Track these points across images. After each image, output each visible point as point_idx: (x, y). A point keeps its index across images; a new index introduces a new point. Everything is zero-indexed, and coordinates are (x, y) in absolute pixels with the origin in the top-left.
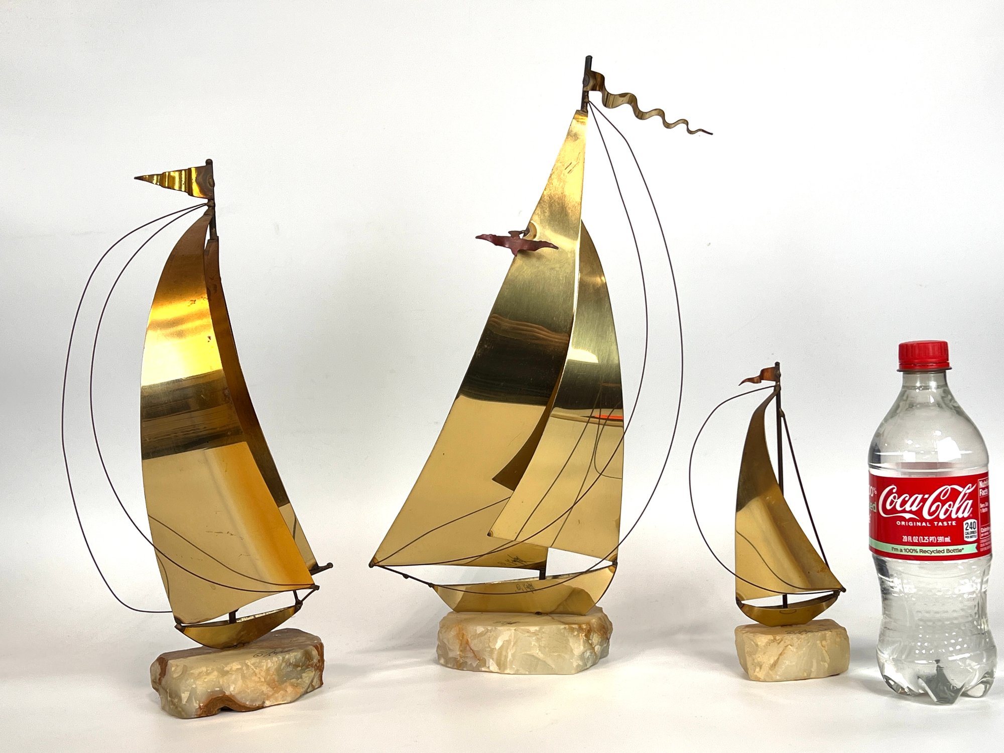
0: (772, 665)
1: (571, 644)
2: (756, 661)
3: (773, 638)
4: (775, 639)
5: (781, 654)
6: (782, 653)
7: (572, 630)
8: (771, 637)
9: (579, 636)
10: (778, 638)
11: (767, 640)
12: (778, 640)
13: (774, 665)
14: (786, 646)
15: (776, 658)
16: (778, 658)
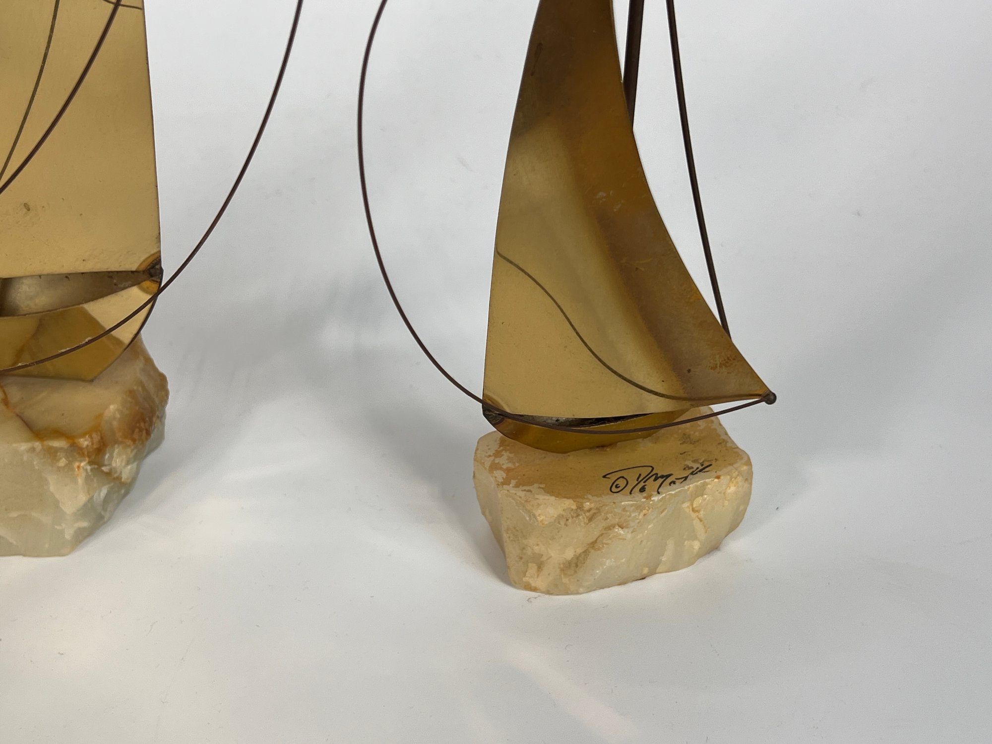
0: (570, 563)
1: (52, 488)
2: (529, 552)
3: (574, 507)
4: (580, 507)
5: (593, 545)
6: (595, 542)
7: (52, 453)
8: (570, 504)
9: (73, 469)
10: (587, 505)
11: (560, 511)
12: (589, 511)
13: (574, 565)
14: (610, 528)
15: (579, 551)
16: (586, 552)
